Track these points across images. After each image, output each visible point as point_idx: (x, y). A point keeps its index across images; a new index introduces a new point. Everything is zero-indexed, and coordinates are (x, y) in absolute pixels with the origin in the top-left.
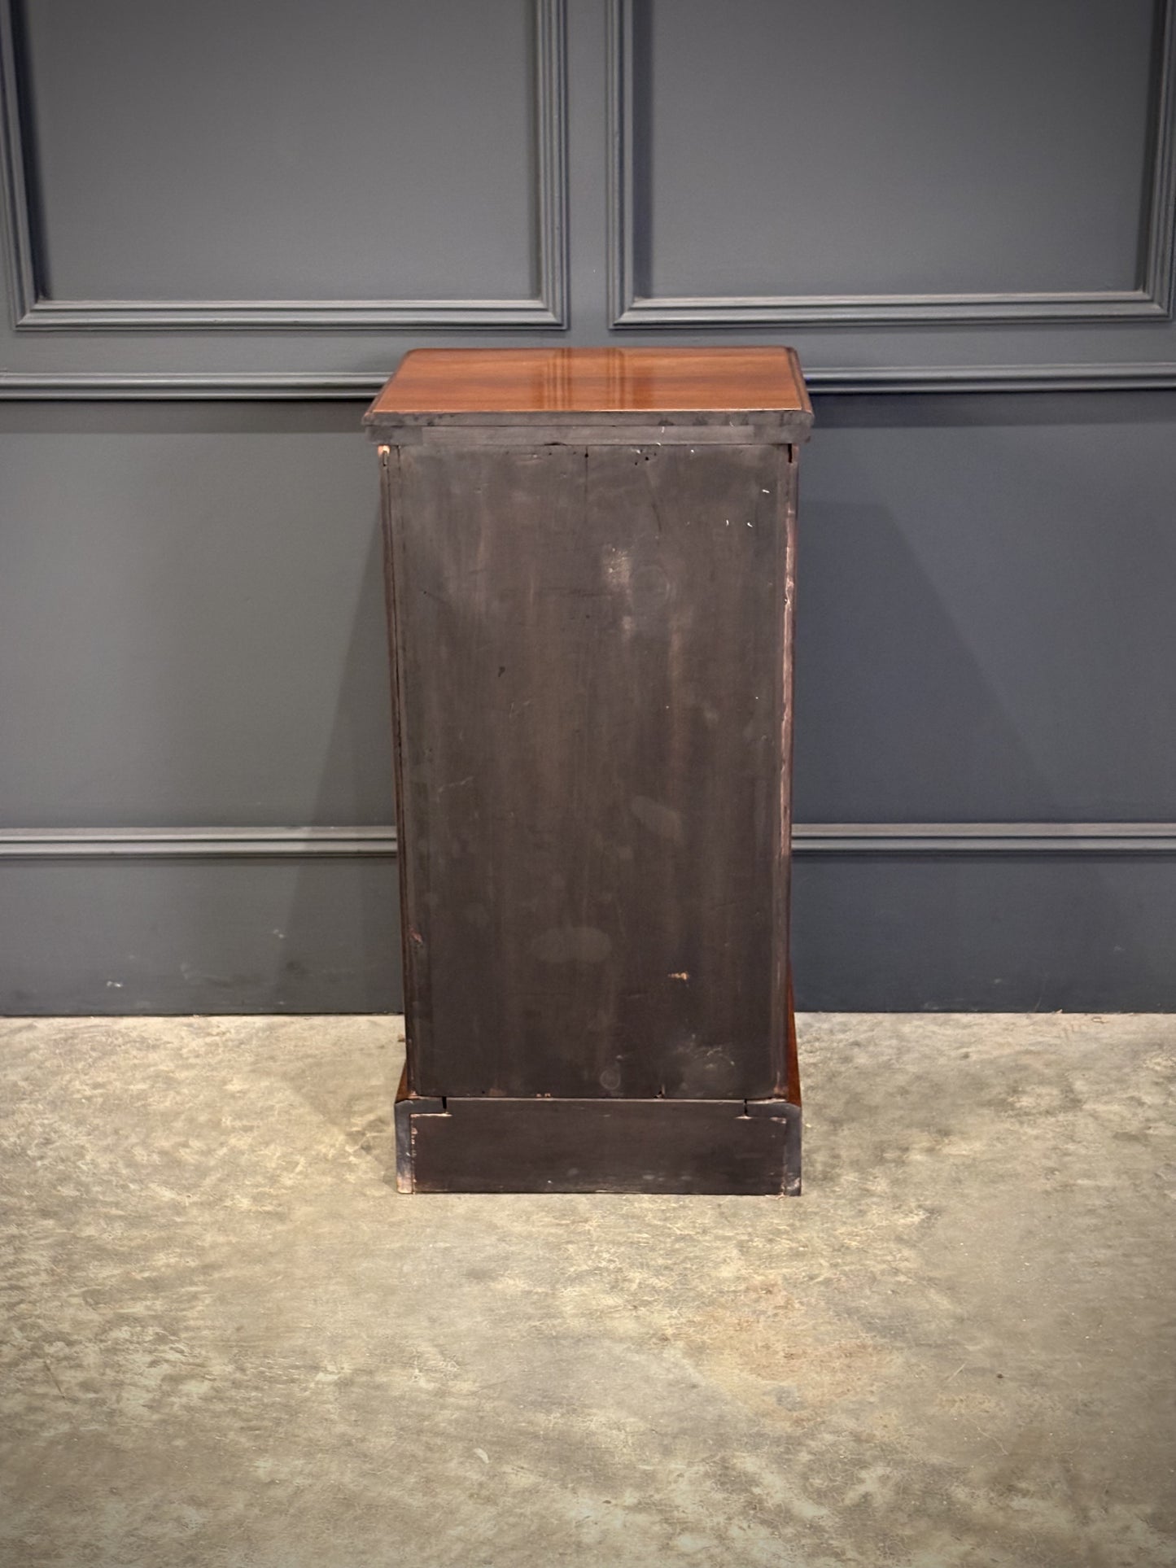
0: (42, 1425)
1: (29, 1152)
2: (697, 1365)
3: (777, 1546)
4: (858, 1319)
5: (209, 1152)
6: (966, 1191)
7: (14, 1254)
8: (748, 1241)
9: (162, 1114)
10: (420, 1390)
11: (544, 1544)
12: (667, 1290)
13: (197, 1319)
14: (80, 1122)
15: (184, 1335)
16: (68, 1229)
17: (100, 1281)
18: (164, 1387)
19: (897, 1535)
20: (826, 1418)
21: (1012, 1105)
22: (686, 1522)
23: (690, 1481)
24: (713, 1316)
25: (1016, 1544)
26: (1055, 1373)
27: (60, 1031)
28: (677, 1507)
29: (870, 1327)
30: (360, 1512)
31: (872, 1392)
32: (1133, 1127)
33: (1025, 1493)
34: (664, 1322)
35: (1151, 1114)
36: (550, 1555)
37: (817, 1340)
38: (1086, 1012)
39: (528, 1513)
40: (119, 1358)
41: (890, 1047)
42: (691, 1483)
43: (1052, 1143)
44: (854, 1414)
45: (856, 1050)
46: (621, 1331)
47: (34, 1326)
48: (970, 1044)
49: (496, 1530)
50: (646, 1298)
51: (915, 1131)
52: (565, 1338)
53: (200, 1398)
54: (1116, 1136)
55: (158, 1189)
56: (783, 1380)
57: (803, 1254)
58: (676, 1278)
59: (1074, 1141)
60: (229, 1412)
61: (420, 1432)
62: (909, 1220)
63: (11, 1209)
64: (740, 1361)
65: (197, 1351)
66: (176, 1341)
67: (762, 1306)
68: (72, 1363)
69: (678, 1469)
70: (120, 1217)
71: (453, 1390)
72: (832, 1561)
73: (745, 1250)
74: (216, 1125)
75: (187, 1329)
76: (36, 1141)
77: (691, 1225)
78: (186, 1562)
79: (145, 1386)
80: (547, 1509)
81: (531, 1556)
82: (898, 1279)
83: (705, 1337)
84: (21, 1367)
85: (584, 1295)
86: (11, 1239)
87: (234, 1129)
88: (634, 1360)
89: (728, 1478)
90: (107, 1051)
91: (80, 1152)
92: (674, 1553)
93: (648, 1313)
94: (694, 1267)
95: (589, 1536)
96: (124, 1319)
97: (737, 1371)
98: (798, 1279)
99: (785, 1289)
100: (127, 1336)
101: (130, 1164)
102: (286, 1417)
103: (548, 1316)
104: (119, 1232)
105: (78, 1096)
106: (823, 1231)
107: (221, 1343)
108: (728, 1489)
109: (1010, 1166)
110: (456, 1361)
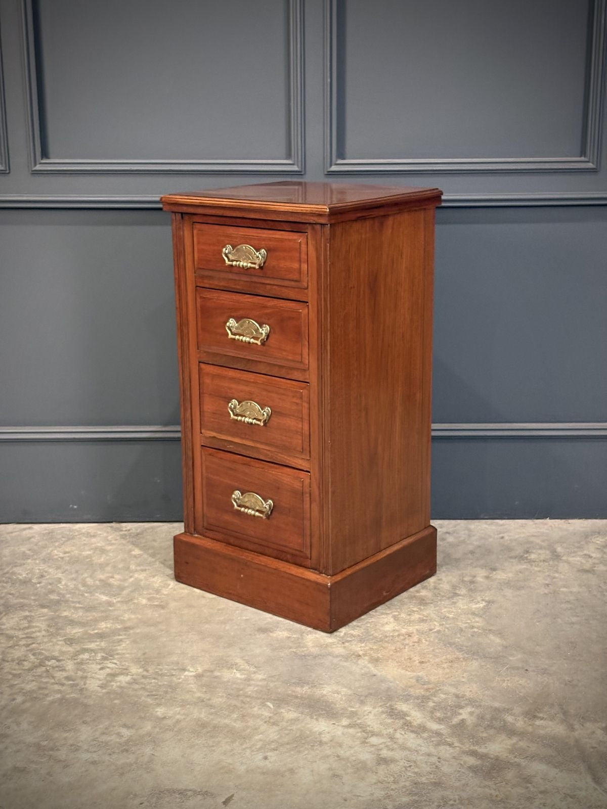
0: (47, 695)
1: (33, 581)
2: (375, 666)
3: (420, 741)
4: (455, 647)
5: (125, 580)
6: (505, 593)
7: (28, 623)
8: (398, 615)
9: (100, 564)
10: (237, 678)
11: (303, 742)
12: (359, 636)
13: (122, 650)
14: (58, 568)
15: (116, 657)
16: (55, 612)
17: (73, 634)
19: (479, 736)
20: (441, 688)
21: (526, 558)
22: (374, 732)
24: (382, 646)
25: (538, 740)
26: (554, 669)
27: (46, 530)
28: (369, 726)
29: (460, 649)
30: (210, 729)
31: (463, 677)
32: (587, 566)
33: (542, 719)
34: (358, 649)
35: (596, 561)
36: (307, 746)
37: (435, 656)
38: (561, 519)
39: (294, 729)
40: (84, 667)
41: (464, 534)
42: (375, 715)
43: (548, 573)
44: (455, 686)
45: (447, 535)
46: (337, 653)
47: (40, 654)
48: (504, 533)
49: (278, 736)
50: (348, 639)
51: (479, 569)
52: (309, 656)
53: (127, 683)
54: (579, 571)
55: (100, 596)
56: (419, 672)
57: (426, 620)
59: (558, 572)
60: (141, 688)
61: (238, 696)
62: (478, 606)
63: (26, 605)
64: (396, 664)
65: (124, 663)
66: (112, 659)
67: (407, 642)
68: (60, 669)
69: (368, 710)
70: (81, 608)
71: (254, 678)
72: (448, 748)
73: (397, 618)
74: (128, 569)
75: (118, 654)
76: (36, 576)
78: (123, 751)
79: (98, 678)
80: (304, 727)
81: (296, 747)
82: (473, 630)
83: (379, 655)
84: (34, 671)
85: (317, 638)
86: (26, 617)
87: (136, 571)
88: (344, 664)
90: (70, 538)
91: (59, 580)
92: (369, 745)
93: (350, 645)
94: (372, 626)
95: (326, 738)
96: (85, 650)
97: (395, 669)
98: (423, 630)
99: (418, 634)
100: (88, 657)
101: (85, 585)
102: (171, 690)
103: (299, 646)
104: (81, 614)
105: (56, 557)
106: (435, 610)
107: (136, 660)
108: (394, 718)
109: (526, 583)
110: (254, 666)
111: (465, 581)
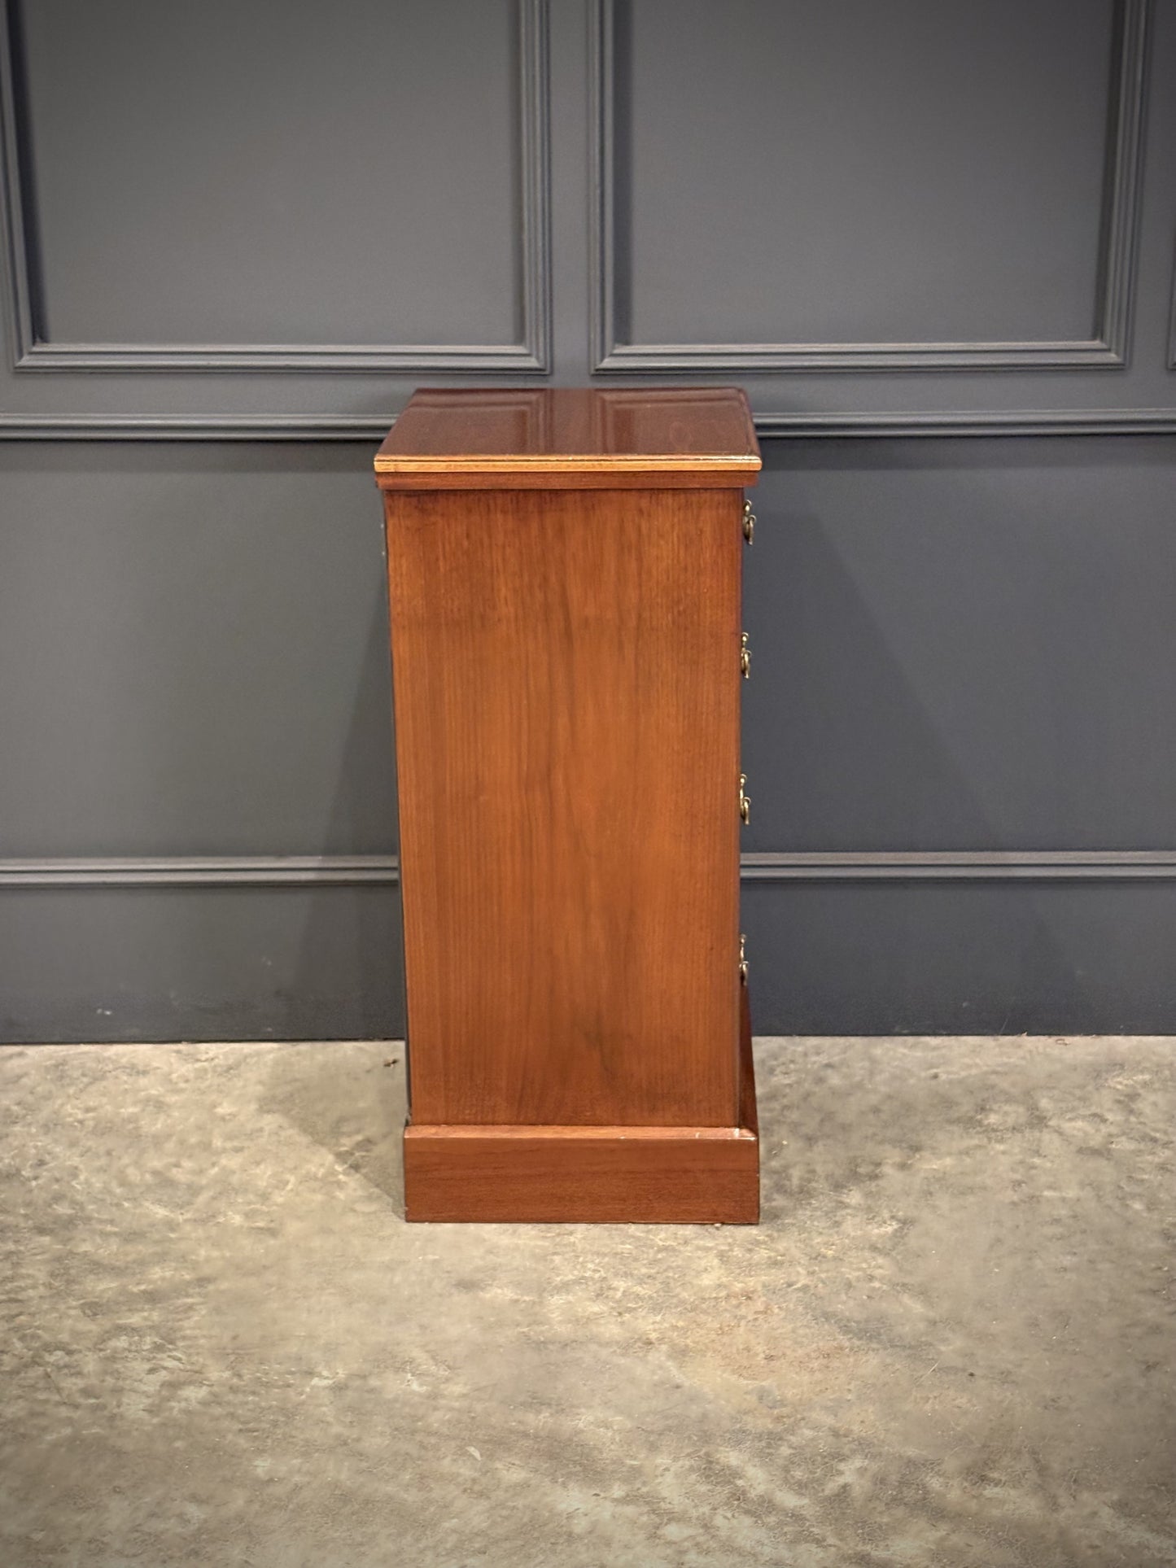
0: (45, 1429)
1: (23, 1173)
2: (681, 1367)
3: (761, 1534)
4: (836, 1322)
5: (201, 1172)
6: (937, 1203)
7: (12, 1269)
8: (729, 1251)
9: (154, 1136)
10: (413, 1393)
11: (536, 1534)
12: (651, 1298)
13: (194, 1328)
14: (73, 1144)
15: (181, 1344)
16: (65, 1245)
17: (97, 1294)
18: (163, 1393)
19: (875, 1523)
20: (805, 1414)
21: (980, 1122)
22: (673, 1513)
23: (676, 1474)
24: (695, 1322)
25: (988, 1530)
26: (1024, 1371)
27: (51, 1058)
28: (664, 1499)
29: (846, 1330)
30: (357, 1507)
31: (849, 1390)
32: (1096, 1141)
33: (997, 1483)
34: (648, 1328)
35: (1113, 1130)
36: (543, 1545)
37: (796, 1342)
38: (1050, 1034)
39: (520, 1506)
40: (118, 1366)
41: (862, 1068)
42: (677, 1476)
43: (1020, 1157)
44: (833, 1410)
45: (829, 1071)
46: (607, 1335)
47: (34, 1337)
48: (938, 1065)
49: (489, 1522)
50: (630, 1305)
51: (888, 1147)
52: (553, 1343)
53: (199, 1403)
54: (1080, 1151)
55: (151, 1207)
56: (764, 1380)
57: (782, 1263)
58: (659, 1286)
59: (1040, 1155)
60: (227, 1415)
61: (414, 1432)
63: (8, 1226)
64: (722, 1363)
65: (194, 1359)
66: (175, 1350)
67: (743, 1311)
68: (73, 1371)
69: (664, 1464)
70: (115, 1234)
71: (446, 1393)
72: (813, 1547)
73: (725, 1259)
74: (206, 1146)
75: (184, 1338)
76: (30, 1162)
77: (673, 1236)
78: (188, 1555)
79: (144, 1392)
80: (538, 1502)
81: (523, 1546)
82: (872, 1285)
83: (688, 1341)
84: (23, 1375)
85: (570, 1302)
86: (9, 1255)
87: (224, 1150)
88: (619, 1362)
89: (711, 1471)
90: (98, 1077)
91: (74, 1173)
92: (663, 1541)
93: (632, 1319)
94: (676, 1276)
95: (580, 1526)
96: (121, 1329)
97: (719, 1373)
98: (777, 1286)
99: (764, 1295)
100: (126, 1345)
101: (123, 1183)
102: (283, 1419)
103: (535, 1322)
104: (114, 1248)
105: (71, 1119)
106: (800, 1241)
107: (217, 1351)
108: (712, 1481)
109: (978, 1179)
110: (447, 1366)
111: (861, 1174)
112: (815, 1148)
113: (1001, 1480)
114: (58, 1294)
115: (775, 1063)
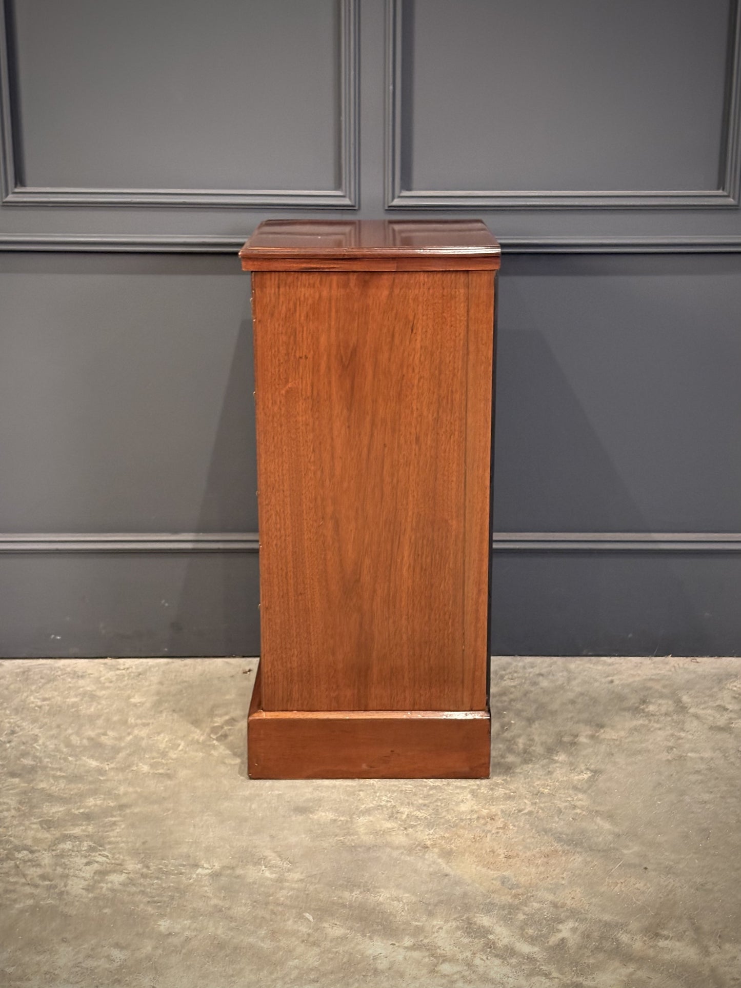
0: (15, 901)
1: (1, 738)
2: (448, 862)
3: (506, 970)
4: (552, 835)
5: (121, 739)
6: (617, 760)
8: (477, 789)
9: (89, 716)
10: (267, 879)
11: (352, 970)
12: (426, 818)
13: (116, 837)
14: (34, 721)
15: (108, 847)
16: (29, 783)
17: (51, 814)
18: (96, 878)
19: (585, 963)
20: (534, 893)
21: (643, 710)
22: (446, 956)
24: (456, 834)
25: (662, 968)
26: (681, 866)
27: (19, 667)
28: (439, 947)
29: (559, 839)
30: (229, 951)
31: (563, 878)
32: (722, 722)
33: (667, 938)
34: (425, 837)
35: (733, 715)
36: (357, 977)
37: (525, 847)
38: (687, 656)
39: (341, 952)
40: (65, 860)
41: (562, 676)
42: (447, 932)
43: (671, 732)
44: (553, 890)
45: (541, 678)
46: (397, 842)
47: (7, 842)
48: (613, 675)
49: (320, 962)
50: (412, 823)
51: (581, 725)
52: (360, 847)
53: (120, 884)
54: (711, 728)
55: (87, 760)
56: (504, 871)
57: (514, 797)
58: (431, 811)
59: (684, 731)
60: (139, 892)
61: (267, 904)
62: (581, 777)
64: (476, 860)
65: (117, 856)
66: (104, 850)
67: (489, 827)
68: (34, 863)
69: (439, 925)
70: (63, 777)
71: (288, 878)
72: (543, 979)
73: (475, 794)
74: (125, 722)
75: (110, 843)
76: (6, 732)
78: (114, 983)
79: (83, 877)
80: (353, 948)
81: (344, 977)
82: (576, 811)
83: (452, 846)
85: (371, 821)
87: (136, 725)
88: (406, 859)
89: (471, 929)
90: (51, 679)
91: (35, 738)
92: (439, 974)
93: (414, 832)
94: (443, 805)
95: (382, 965)
96: (66, 838)
97: (474, 866)
98: (511, 811)
99: (503, 817)
100: (70, 847)
101: (68, 745)
102: (178, 895)
103: (348, 834)
104: (62, 786)
105: (33, 705)
106: (526, 783)
107: (133, 851)
108: (472, 936)
109: (643, 745)
110: (289, 861)
111: (565, 742)
112: (533, 726)
113: (669, 936)
114: (24, 815)
115: (504, 672)
